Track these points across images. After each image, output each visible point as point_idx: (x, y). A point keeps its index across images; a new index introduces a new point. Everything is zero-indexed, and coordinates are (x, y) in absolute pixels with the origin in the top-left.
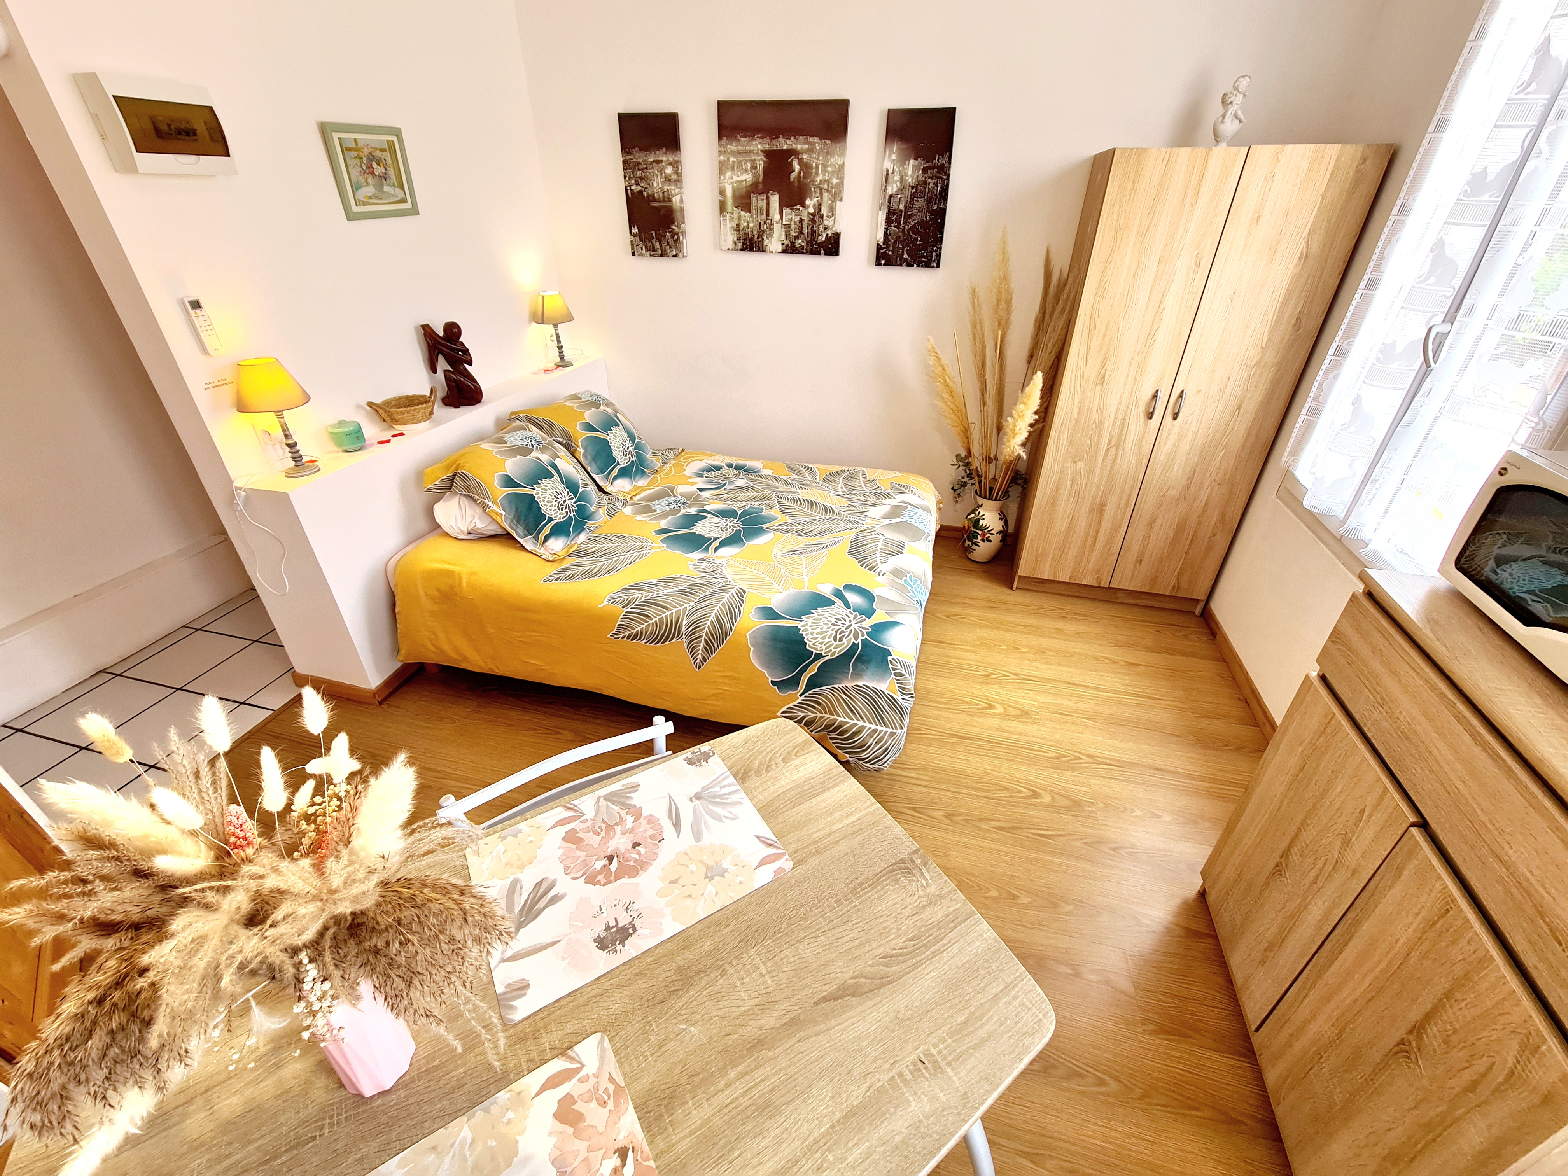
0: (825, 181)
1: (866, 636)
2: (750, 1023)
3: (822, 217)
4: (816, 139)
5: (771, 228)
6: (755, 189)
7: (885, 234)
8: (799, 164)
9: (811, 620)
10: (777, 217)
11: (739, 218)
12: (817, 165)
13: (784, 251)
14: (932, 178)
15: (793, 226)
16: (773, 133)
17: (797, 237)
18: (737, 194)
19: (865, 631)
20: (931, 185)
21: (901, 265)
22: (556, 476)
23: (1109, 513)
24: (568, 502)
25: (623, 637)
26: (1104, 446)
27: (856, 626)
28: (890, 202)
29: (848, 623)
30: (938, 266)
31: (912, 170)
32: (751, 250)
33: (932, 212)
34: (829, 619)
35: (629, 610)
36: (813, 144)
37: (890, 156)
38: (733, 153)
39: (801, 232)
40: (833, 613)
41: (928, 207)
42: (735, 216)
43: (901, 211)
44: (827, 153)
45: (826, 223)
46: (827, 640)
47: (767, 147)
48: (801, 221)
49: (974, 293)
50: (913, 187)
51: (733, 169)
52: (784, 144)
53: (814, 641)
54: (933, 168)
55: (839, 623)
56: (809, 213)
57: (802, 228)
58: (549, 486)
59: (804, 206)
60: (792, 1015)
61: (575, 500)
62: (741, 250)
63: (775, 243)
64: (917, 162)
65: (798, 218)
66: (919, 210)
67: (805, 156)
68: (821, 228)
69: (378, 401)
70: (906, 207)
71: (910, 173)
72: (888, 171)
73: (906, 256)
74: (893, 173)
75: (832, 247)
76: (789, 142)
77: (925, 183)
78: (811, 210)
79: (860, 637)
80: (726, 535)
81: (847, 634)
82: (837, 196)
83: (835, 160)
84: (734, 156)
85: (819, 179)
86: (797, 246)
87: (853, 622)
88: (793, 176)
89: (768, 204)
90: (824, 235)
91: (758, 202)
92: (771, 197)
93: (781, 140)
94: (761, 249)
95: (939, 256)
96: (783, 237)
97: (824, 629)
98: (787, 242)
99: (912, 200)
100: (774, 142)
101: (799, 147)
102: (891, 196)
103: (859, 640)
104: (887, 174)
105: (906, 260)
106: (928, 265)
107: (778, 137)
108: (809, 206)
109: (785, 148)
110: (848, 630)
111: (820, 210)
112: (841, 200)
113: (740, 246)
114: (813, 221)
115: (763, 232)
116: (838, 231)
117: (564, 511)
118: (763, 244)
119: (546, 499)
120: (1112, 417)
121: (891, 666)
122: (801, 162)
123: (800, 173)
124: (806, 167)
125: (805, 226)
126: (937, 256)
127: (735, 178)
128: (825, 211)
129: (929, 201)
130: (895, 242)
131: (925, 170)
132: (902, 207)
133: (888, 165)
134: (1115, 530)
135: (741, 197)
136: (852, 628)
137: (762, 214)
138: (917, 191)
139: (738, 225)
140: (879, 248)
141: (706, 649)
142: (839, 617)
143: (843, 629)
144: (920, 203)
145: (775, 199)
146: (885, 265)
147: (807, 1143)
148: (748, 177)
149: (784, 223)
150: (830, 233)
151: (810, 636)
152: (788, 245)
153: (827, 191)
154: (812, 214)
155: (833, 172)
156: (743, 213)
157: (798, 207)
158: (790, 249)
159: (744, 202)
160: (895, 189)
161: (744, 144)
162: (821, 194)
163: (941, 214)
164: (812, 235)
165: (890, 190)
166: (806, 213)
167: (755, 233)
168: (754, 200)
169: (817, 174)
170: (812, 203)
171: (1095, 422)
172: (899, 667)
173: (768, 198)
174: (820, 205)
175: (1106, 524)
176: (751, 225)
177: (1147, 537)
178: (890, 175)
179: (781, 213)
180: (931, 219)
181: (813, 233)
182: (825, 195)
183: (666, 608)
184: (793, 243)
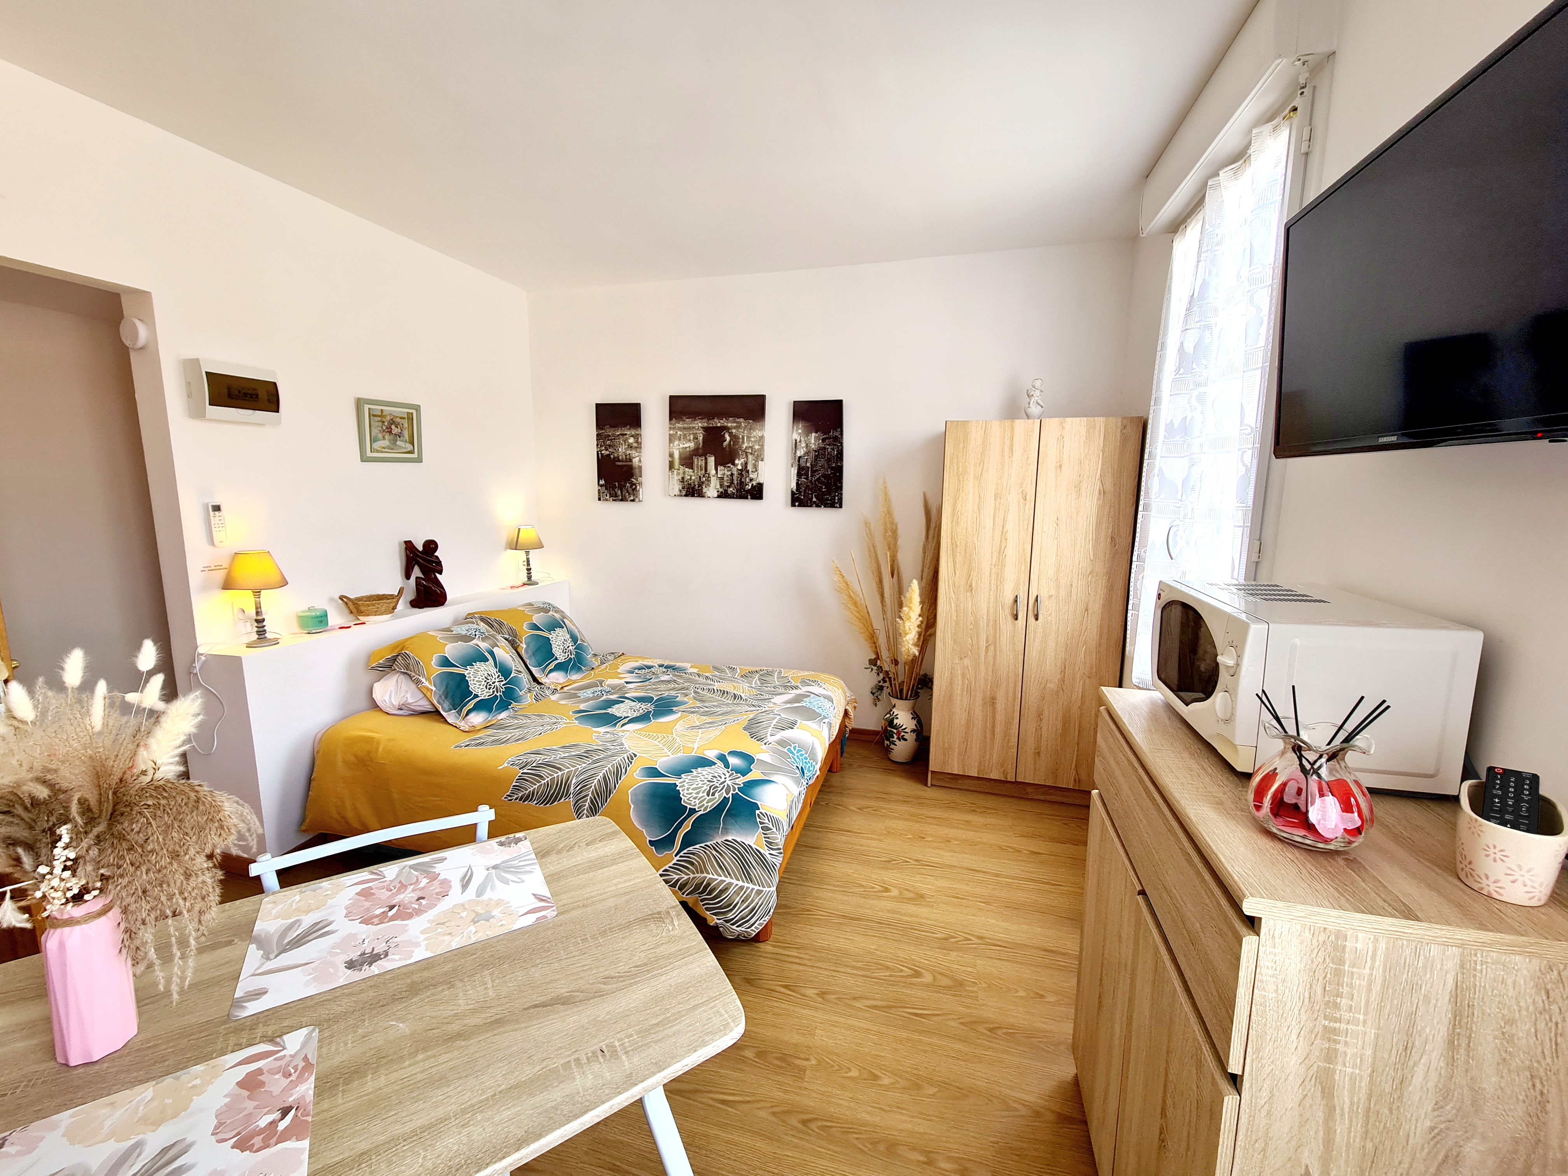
0: (750, 447)
1: (737, 791)
2: (457, 1022)
3: (748, 472)
4: (742, 420)
5: (709, 481)
6: (696, 453)
7: (797, 484)
8: (729, 436)
9: (689, 777)
10: (713, 472)
11: (684, 473)
12: (743, 438)
13: (719, 497)
14: (829, 445)
15: (726, 479)
16: (710, 416)
17: (729, 487)
18: (683, 456)
19: (736, 786)
20: (829, 450)
21: (811, 506)
22: (491, 661)
23: (1000, 705)
24: (497, 683)
25: (516, 799)
26: (983, 644)
27: (730, 783)
28: (799, 461)
29: (723, 780)
30: (841, 507)
31: (814, 441)
32: (693, 496)
33: (832, 468)
34: (706, 776)
35: (525, 771)
36: (740, 423)
37: (797, 430)
38: (680, 429)
39: (732, 483)
40: (712, 772)
41: (829, 465)
42: (681, 471)
43: (808, 467)
44: (750, 429)
45: (751, 476)
46: (701, 795)
47: (705, 425)
48: (732, 475)
49: (867, 524)
50: (816, 451)
51: (680, 440)
52: (718, 423)
53: (689, 796)
54: (829, 438)
55: (715, 779)
56: (738, 469)
57: (733, 480)
58: (482, 669)
59: (734, 464)
60: (498, 1017)
61: (504, 682)
62: (686, 496)
63: (712, 490)
64: (817, 435)
65: (729, 473)
66: (822, 466)
67: (734, 431)
68: (748, 480)
69: (352, 596)
70: (811, 464)
71: (813, 441)
72: (796, 440)
73: (814, 499)
74: (800, 442)
75: (757, 493)
76: (721, 421)
77: (825, 448)
78: (740, 467)
79: (732, 792)
80: (635, 715)
81: (720, 789)
82: (759, 457)
83: (757, 433)
84: (681, 431)
85: (744, 446)
86: (729, 492)
87: (728, 779)
88: (725, 444)
89: (706, 463)
90: (750, 485)
91: (699, 462)
92: (708, 458)
93: (716, 420)
94: (701, 495)
95: (840, 500)
96: (718, 486)
97: (700, 785)
98: (721, 490)
99: (816, 460)
100: (710, 421)
101: (729, 425)
102: (800, 457)
103: (730, 795)
104: (796, 443)
105: (815, 502)
106: (832, 506)
107: (714, 419)
108: (738, 465)
109: (719, 425)
110: (722, 786)
111: (746, 467)
112: (762, 460)
113: (684, 493)
114: (741, 475)
115: (703, 483)
116: (761, 482)
117: (491, 690)
118: (702, 492)
119: (477, 679)
120: (985, 618)
121: (758, 820)
122: (731, 434)
123: (730, 442)
124: (734, 437)
125: (735, 478)
126: (838, 499)
127: (681, 446)
128: (750, 467)
129: (829, 460)
130: (805, 490)
131: (824, 440)
132: (808, 465)
133: (796, 436)
134: (1008, 724)
135: (685, 459)
136: (725, 784)
137: (701, 470)
138: (819, 453)
139: (683, 478)
140: (793, 493)
141: (590, 808)
142: (716, 775)
143: (718, 785)
144: (822, 462)
145: (711, 460)
146: (799, 506)
147: (463, 1107)
148: (692, 445)
149: (719, 476)
150: (754, 483)
151: (686, 791)
152: (722, 492)
153: (751, 454)
154: (740, 470)
155: (755, 441)
156: (687, 469)
157: (729, 465)
158: (723, 495)
159: (687, 461)
160: (802, 453)
161: (688, 423)
162: (747, 456)
163: (840, 469)
164: (741, 485)
165: (799, 454)
166: (735, 469)
167: (696, 483)
168: (695, 460)
169: (743, 442)
170: (740, 462)
171: (971, 623)
172: (767, 821)
173: (706, 459)
174: (746, 464)
175: (1000, 717)
176: (693, 478)
177: (1039, 729)
178: (798, 443)
179: (716, 469)
180: (831, 473)
181: (742, 484)
182: (750, 457)
183: (560, 769)
184: (726, 491)
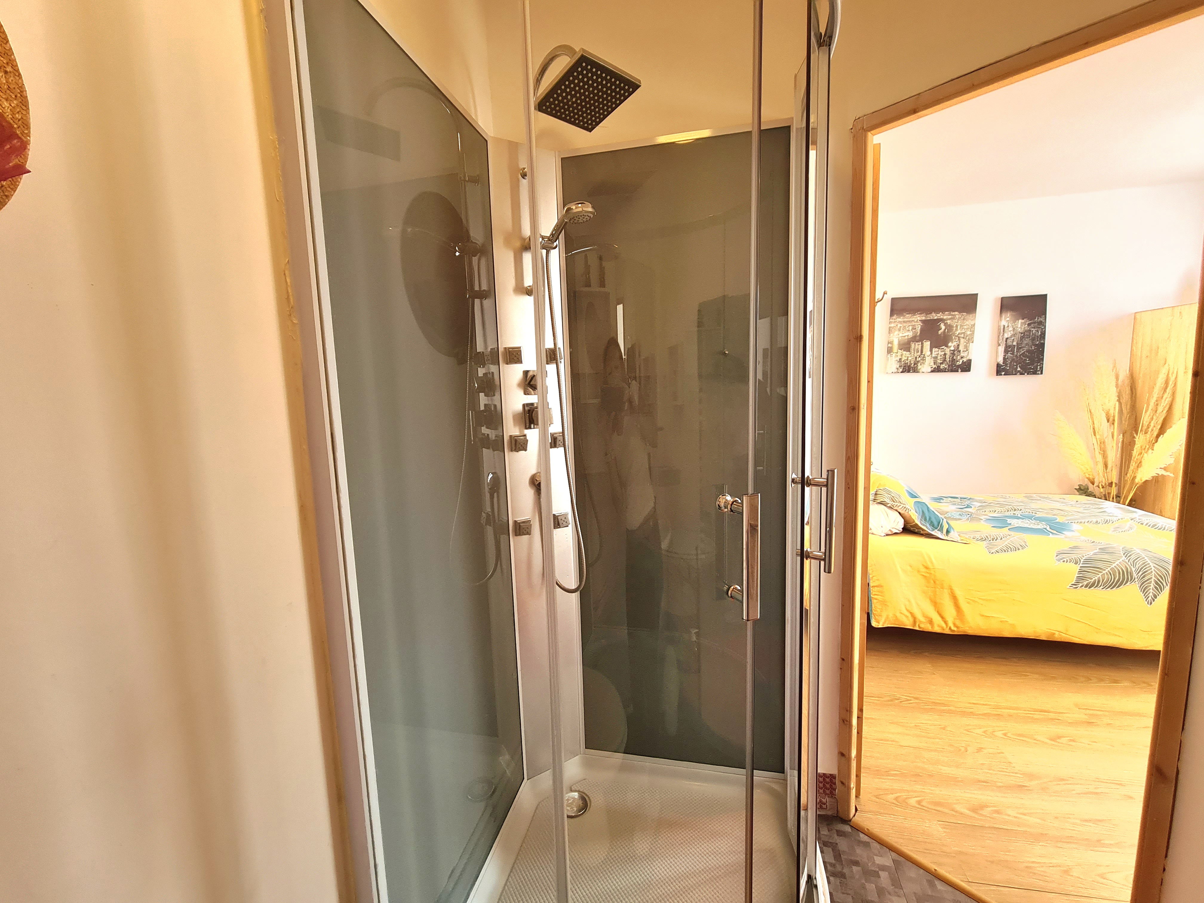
0: (962, 333)
3: (959, 351)
4: (956, 313)
5: (924, 359)
6: (914, 339)
7: (1004, 359)
8: (944, 325)
10: (929, 353)
11: (902, 355)
12: (957, 326)
13: (932, 371)
14: (1034, 328)
15: (939, 358)
16: (928, 311)
17: (941, 363)
18: (901, 343)
20: (1034, 332)
21: (1016, 374)
28: (1006, 341)
30: (1042, 373)
31: (1021, 325)
32: (909, 372)
33: (1036, 345)
36: (955, 315)
37: (1005, 318)
38: (900, 322)
39: (945, 360)
41: (1033, 343)
42: (899, 354)
43: (1015, 346)
44: (964, 319)
45: (962, 354)
47: (924, 318)
48: (945, 354)
50: (1022, 333)
51: (899, 330)
52: (934, 316)
54: (1035, 323)
57: (945, 358)
59: (947, 346)
62: (901, 372)
63: (927, 366)
64: (1023, 321)
65: (943, 353)
66: (1027, 344)
67: (949, 322)
68: (959, 357)
70: (1017, 343)
71: (1019, 326)
72: (1004, 326)
73: (1019, 369)
74: (1008, 327)
75: (966, 367)
76: (938, 315)
77: (1030, 330)
78: (952, 348)
82: (970, 340)
83: (969, 322)
84: (901, 324)
85: (957, 333)
86: (941, 367)
88: (940, 332)
89: (922, 347)
90: (961, 361)
91: (917, 346)
92: (924, 343)
93: (933, 314)
94: (916, 370)
95: (1042, 368)
96: (932, 364)
98: (934, 366)
99: (1021, 340)
100: (928, 316)
101: (945, 317)
102: (1007, 339)
104: (1004, 328)
105: (1019, 371)
106: (1035, 373)
107: (932, 313)
108: (951, 347)
109: (936, 318)
111: (958, 348)
112: (973, 342)
113: (901, 370)
114: (953, 354)
115: (918, 362)
116: (970, 359)
118: (917, 368)
122: (946, 324)
123: (945, 330)
124: (949, 327)
125: (947, 357)
126: (1040, 368)
127: (901, 335)
128: (961, 348)
129: (1033, 339)
130: (1011, 362)
131: (1029, 325)
132: (1015, 343)
133: (1004, 323)
135: (904, 344)
137: (918, 352)
138: (1024, 335)
139: (900, 359)
140: (998, 365)
144: (1027, 341)
145: (927, 344)
146: (1004, 375)
148: (910, 334)
149: (933, 356)
150: (965, 360)
152: (935, 368)
153: (964, 338)
154: (952, 351)
155: (967, 329)
156: (905, 352)
157: (943, 347)
158: (937, 370)
159: (906, 346)
160: (1010, 335)
161: (908, 317)
162: (959, 340)
163: (1043, 345)
164: (952, 361)
165: (1006, 336)
166: (949, 350)
167: (912, 362)
168: (913, 345)
169: (957, 330)
170: (953, 344)
173: (922, 344)
174: (959, 345)
176: (910, 358)
178: (1006, 328)
179: (931, 351)
180: (1035, 349)
182: (962, 340)
184: (939, 367)
